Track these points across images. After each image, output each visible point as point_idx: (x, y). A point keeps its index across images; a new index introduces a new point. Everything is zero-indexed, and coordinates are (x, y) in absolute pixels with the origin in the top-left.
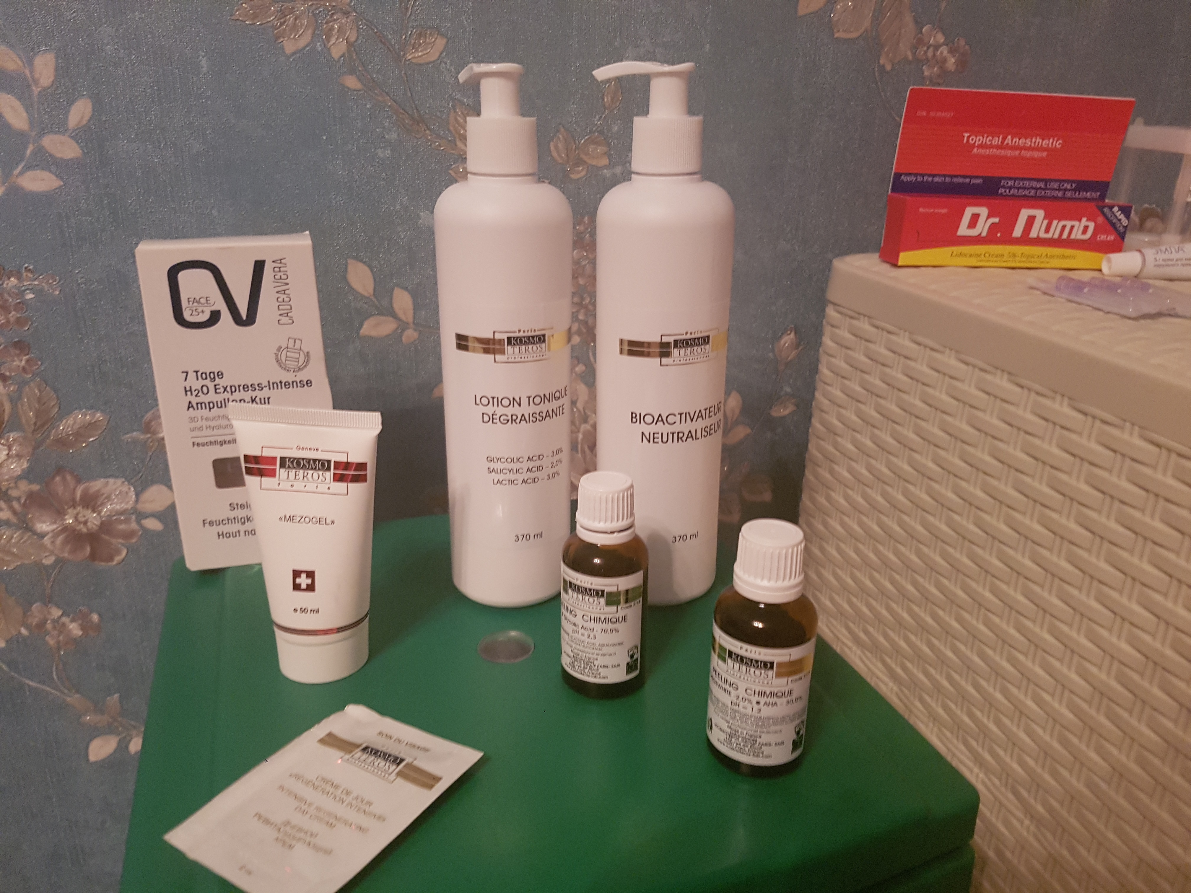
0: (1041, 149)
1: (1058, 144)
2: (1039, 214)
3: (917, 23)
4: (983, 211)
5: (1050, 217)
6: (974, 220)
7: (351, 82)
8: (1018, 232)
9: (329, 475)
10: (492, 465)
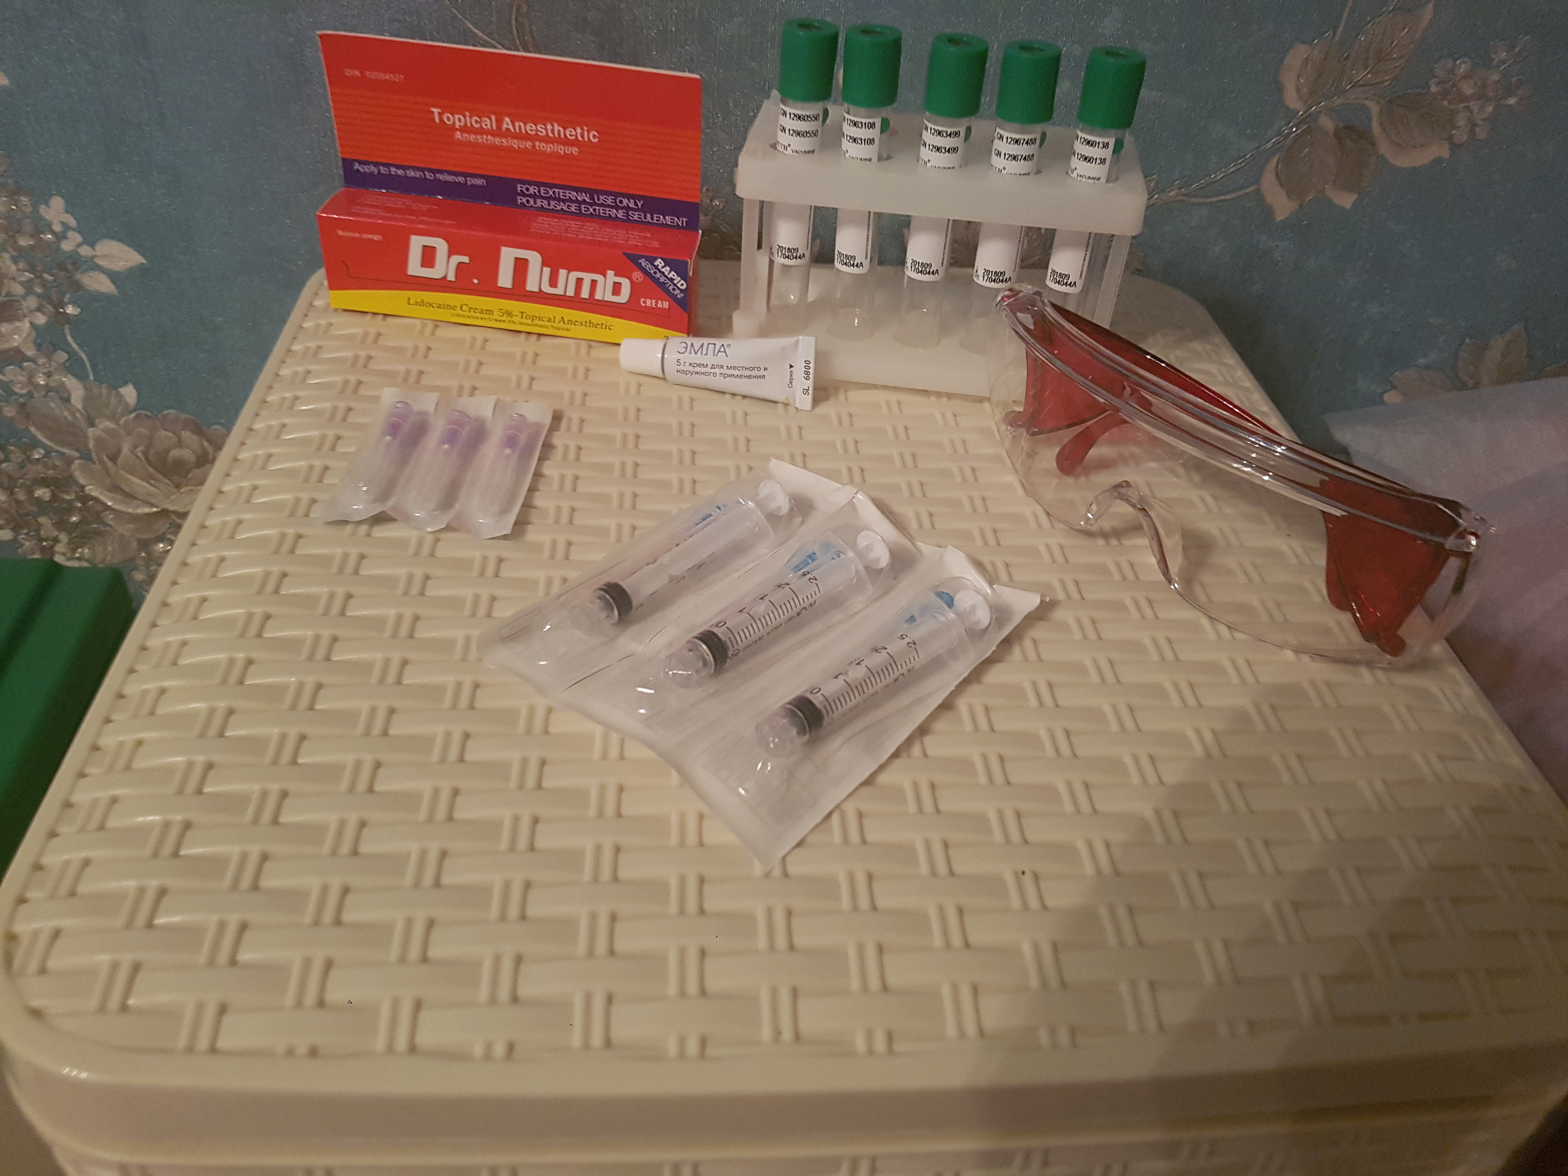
0: (566, 142)
1: (592, 136)
2: (533, 257)
4: (449, 244)
6: (429, 256)
8: (505, 280)
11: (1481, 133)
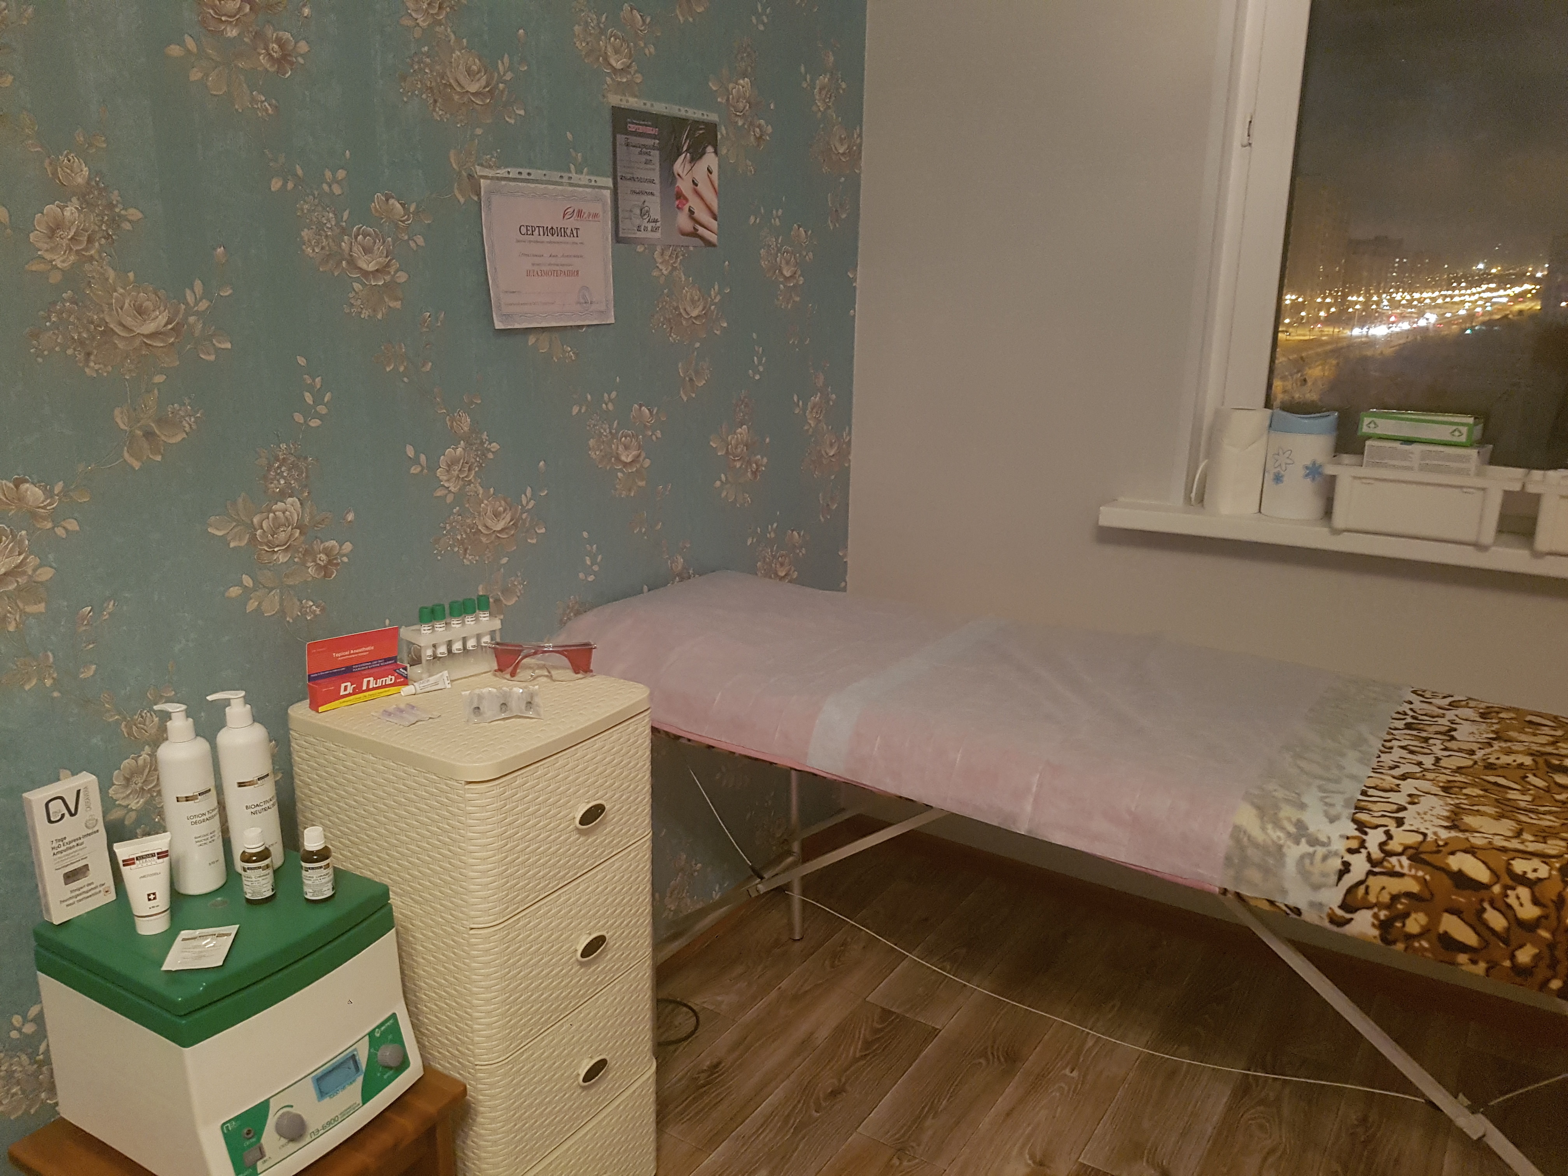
0: (366, 651)
1: (372, 648)
2: (371, 679)
3: (299, 600)
4: (349, 684)
5: (376, 679)
6: (346, 688)
7: (56, 694)
8: (364, 688)
9: (155, 858)
10: (197, 840)
11: (522, 592)
